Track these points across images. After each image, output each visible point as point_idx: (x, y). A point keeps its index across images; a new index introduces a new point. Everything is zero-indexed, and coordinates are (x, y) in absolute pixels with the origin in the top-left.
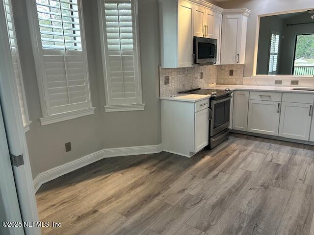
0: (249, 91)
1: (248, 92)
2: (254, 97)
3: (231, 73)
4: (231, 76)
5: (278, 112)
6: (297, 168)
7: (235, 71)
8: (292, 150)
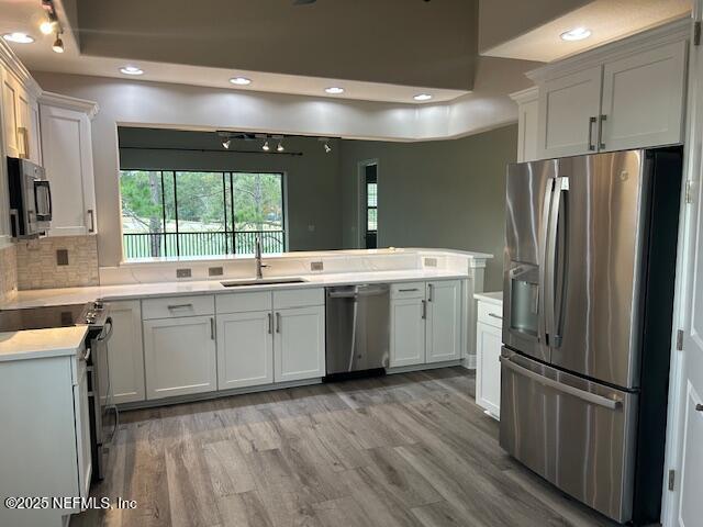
0: (141, 299)
1: (138, 302)
2: (154, 312)
3: (62, 257)
4: (61, 267)
5: (212, 338)
6: (304, 443)
7: (74, 252)
8: (262, 411)
